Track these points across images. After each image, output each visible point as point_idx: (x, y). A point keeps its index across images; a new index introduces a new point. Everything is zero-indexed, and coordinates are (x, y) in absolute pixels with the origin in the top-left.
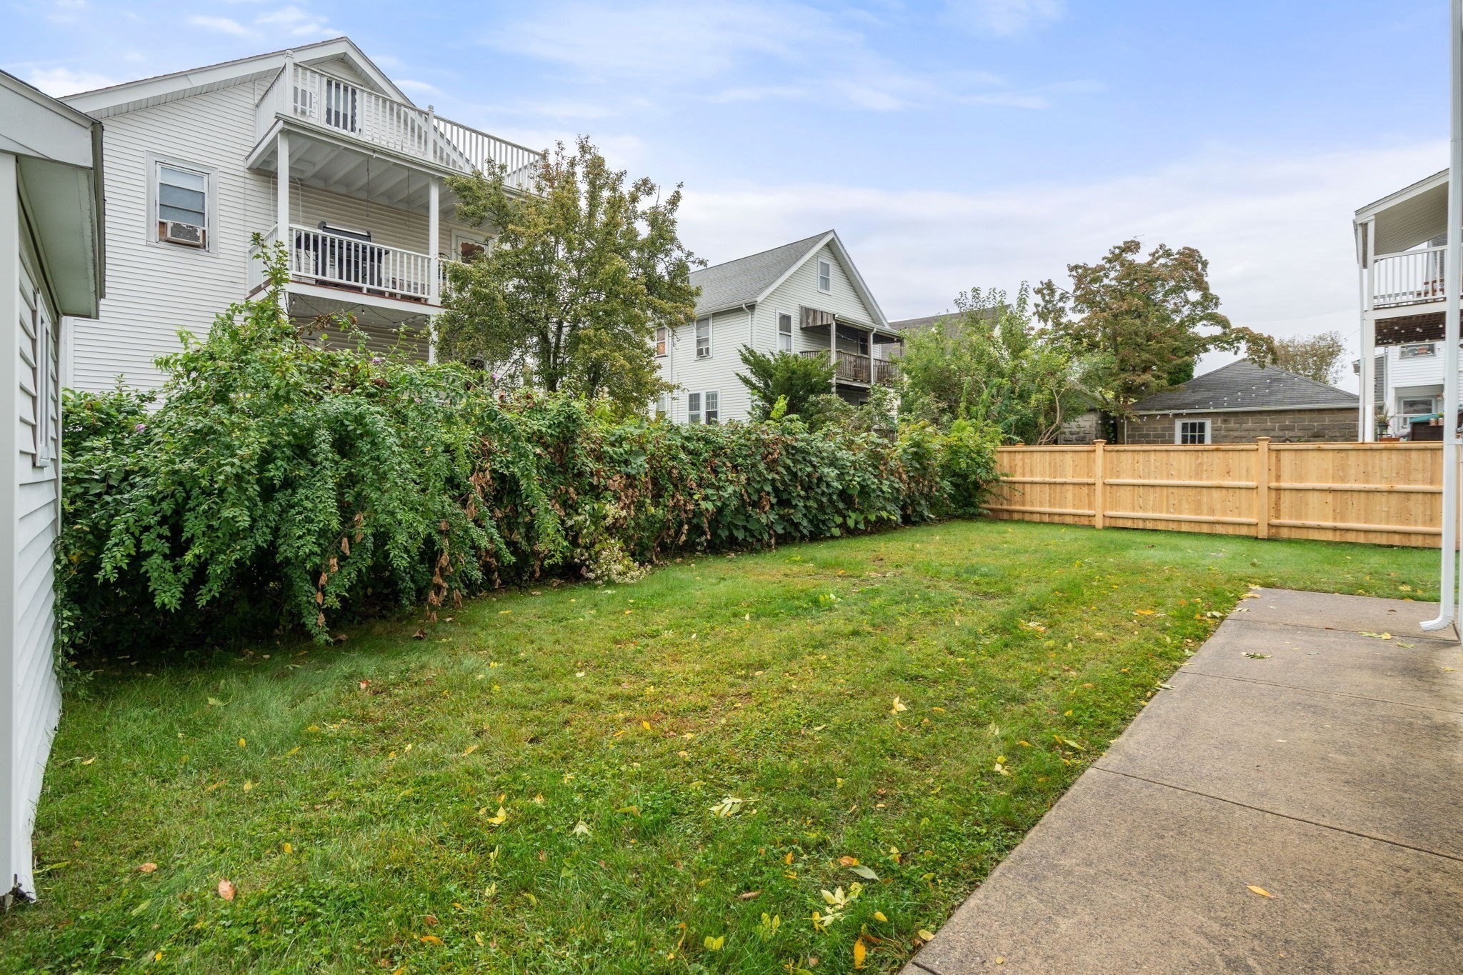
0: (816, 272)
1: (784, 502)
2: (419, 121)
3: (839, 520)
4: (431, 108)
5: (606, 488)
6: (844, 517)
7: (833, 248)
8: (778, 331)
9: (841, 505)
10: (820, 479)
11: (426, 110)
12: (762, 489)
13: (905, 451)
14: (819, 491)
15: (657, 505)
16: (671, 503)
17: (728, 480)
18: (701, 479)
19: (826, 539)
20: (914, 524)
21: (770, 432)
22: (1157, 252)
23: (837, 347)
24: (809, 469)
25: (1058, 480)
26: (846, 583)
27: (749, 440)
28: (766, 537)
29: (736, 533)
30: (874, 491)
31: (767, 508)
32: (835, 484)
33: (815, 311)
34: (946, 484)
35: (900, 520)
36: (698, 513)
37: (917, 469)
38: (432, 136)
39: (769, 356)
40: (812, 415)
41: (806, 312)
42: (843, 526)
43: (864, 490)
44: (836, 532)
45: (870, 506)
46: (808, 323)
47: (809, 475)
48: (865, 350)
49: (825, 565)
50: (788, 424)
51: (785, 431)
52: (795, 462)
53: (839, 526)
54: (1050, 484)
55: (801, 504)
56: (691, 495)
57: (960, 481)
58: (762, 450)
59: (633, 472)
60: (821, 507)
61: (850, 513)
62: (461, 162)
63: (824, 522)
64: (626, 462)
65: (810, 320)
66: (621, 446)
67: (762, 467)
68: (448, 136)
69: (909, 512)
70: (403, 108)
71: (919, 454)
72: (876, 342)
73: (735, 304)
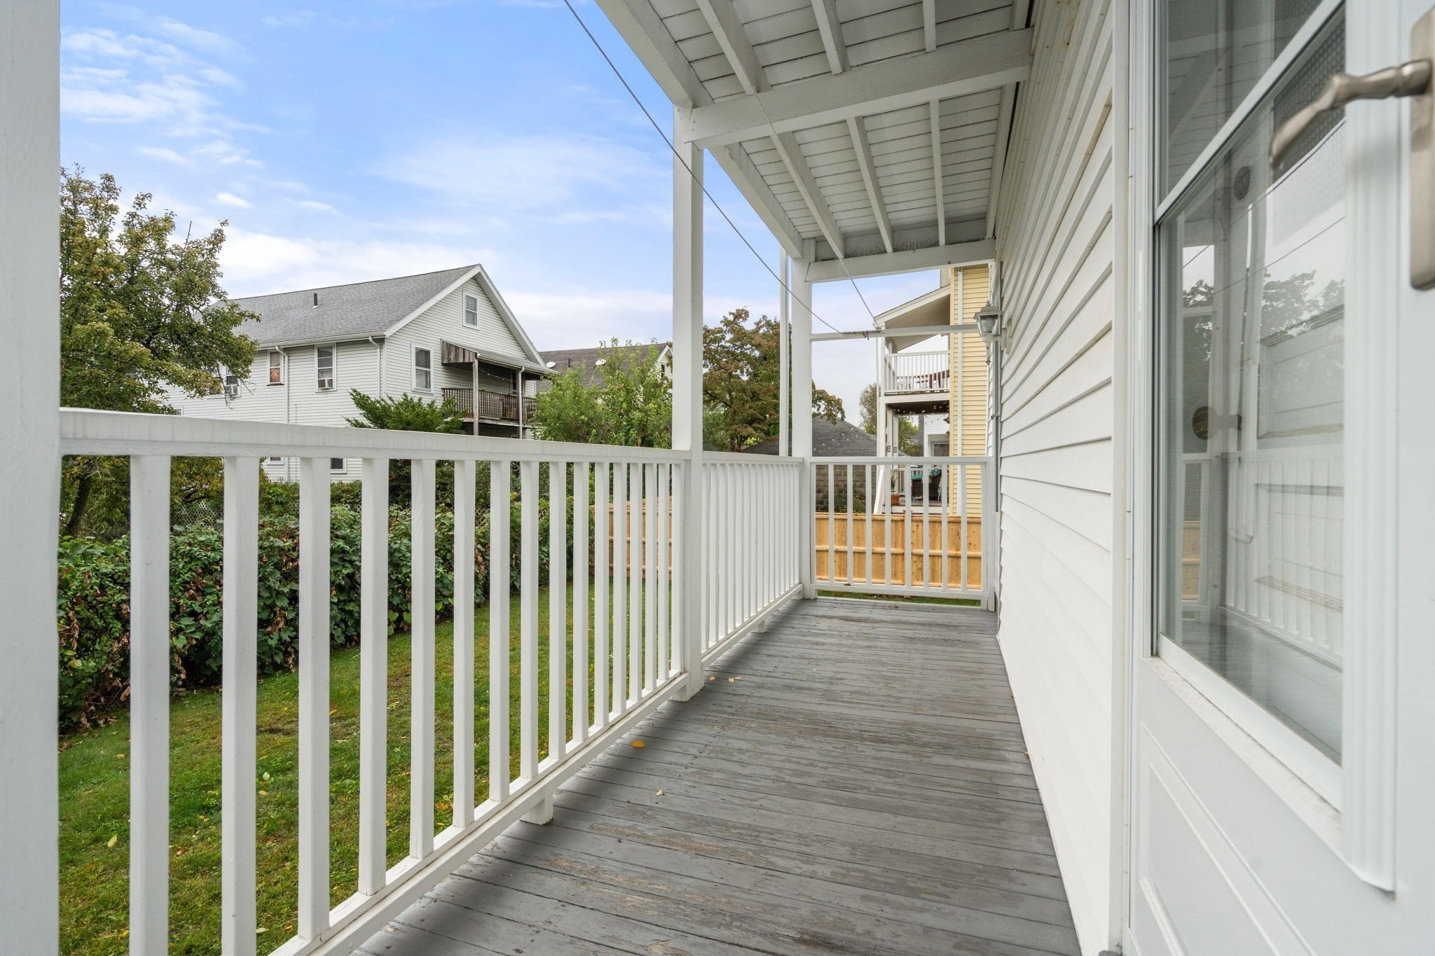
0: (460, 306)
6: (401, 612)
7: (479, 282)
8: (414, 367)
9: (396, 601)
12: (274, 605)
18: (178, 606)
22: (760, 322)
23: (480, 384)
24: (348, 571)
28: (279, 658)
31: (282, 625)
33: (457, 348)
39: (387, 402)
41: (448, 347)
42: (399, 621)
46: (449, 359)
47: (347, 577)
48: (513, 387)
58: (278, 558)
65: (452, 357)
67: (275, 578)
72: (525, 379)
73: (361, 335)
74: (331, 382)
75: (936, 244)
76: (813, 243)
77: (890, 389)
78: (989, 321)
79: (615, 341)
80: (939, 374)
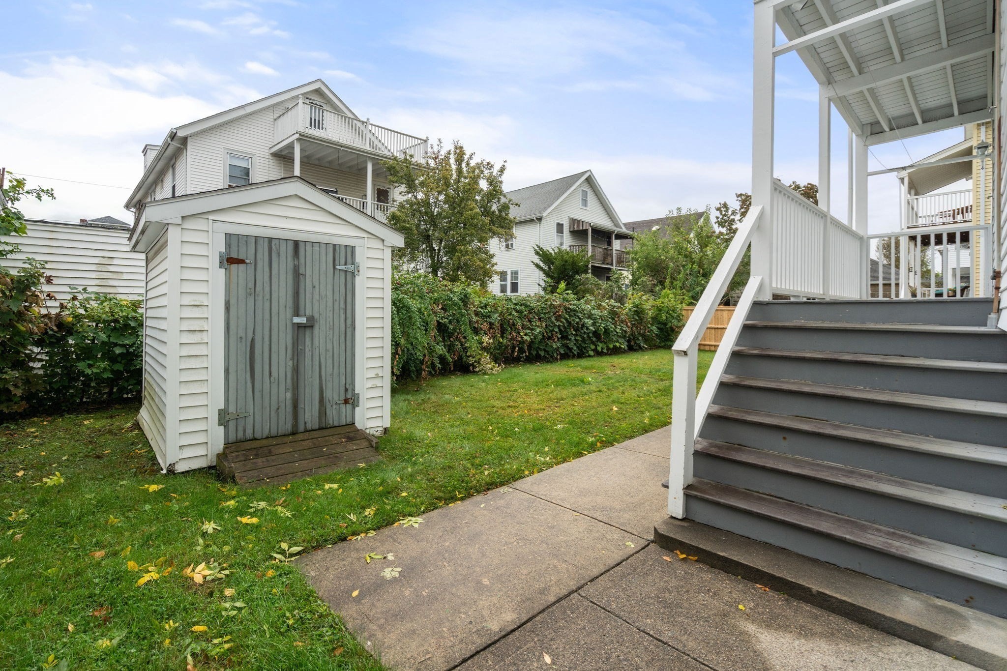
0: (579, 197)
1: (564, 337)
2: (362, 128)
3: (593, 347)
4: (368, 119)
5: (481, 329)
6: (596, 346)
7: (590, 181)
8: (556, 233)
9: (594, 339)
10: (583, 325)
11: (365, 120)
12: (553, 330)
13: (630, 309)
14: (582, 331)
15: (502, 337)
16: (509, 337)
17: (536, 326)
18: (523, 325)
19: (586, 357)
20: (635, 350)
21: (556, 300)
22: (791, 186)
23: (592, 242)
24: (577, 320)
25: (719, 326)
26: (596, 375)
27: (546, 305)
28: (555, 355)
29: (540, 352)
30: (612, 332)
31: (556, 340)
32: (591, 328)
33: (578, 221)
34: (654, 328)
35: (626, 348)
36: (523, 342)
37: (636, 320)
38: (369, 136)
39: (551, 251)
40: (577, 287)
41: (573, 221)
42: (595, 350)
43: (607, 331)
44: (592, 353)
45: (610, 340)
46: (574, 228)
47: (577, 323)
48: (610, 244)
49: (586, 368)
50: (565, 295)
51: (565, 299)
52: (570, 316)
53: (593, 350)
54: (715, 328)
55: (573, 338)
56: (519, 333)
57: (662, 326)
58: (553, 310)
59: (493, 321)
60: (584, 340)
61: (599, 344)
62: (383, 148)
63: (585, 348)
64: (489, 317)
65: (575, 227)
66: (486, 309)
67: (553, 319)
68: (376, 135)
69: (632, 343)
70: (355, 121)
71: (639, 312)
72: (616, 239)
73: (529, 217)
74: (512, 244)
75: (953, 115)
76: (869, 126)
77: (912, 223)
78: (983, 149)
79: (679, 209)
80: (962, 209)
